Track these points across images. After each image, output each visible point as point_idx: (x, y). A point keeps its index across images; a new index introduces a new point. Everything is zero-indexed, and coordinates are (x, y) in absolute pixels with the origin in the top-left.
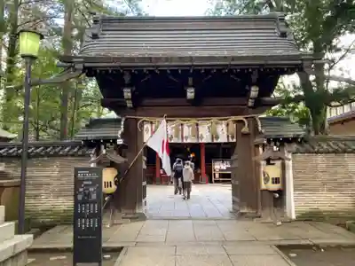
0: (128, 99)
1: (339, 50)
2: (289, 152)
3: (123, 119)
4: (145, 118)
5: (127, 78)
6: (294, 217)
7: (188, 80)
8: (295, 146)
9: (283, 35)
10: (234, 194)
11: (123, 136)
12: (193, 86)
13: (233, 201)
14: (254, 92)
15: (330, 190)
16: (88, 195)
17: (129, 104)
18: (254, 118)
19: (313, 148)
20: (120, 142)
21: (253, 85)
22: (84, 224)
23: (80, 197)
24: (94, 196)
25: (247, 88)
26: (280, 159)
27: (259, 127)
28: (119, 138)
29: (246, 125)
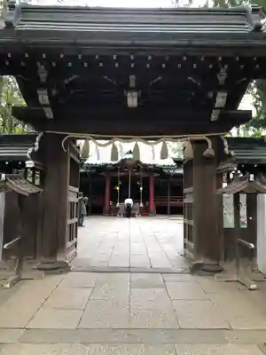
0: (46, 106)
3: (41, 134)
4: (72, 135)
5: (43, 76)
12: (136, 89)
13: (186, 245)
14: (221, 100)
17: (49, 114)
18: (218, 137)
20: (30, 164)
21: (221, 88)
25: (211, 95)
27: (226, 150)
28: (28, 159)
29: (210, 147)
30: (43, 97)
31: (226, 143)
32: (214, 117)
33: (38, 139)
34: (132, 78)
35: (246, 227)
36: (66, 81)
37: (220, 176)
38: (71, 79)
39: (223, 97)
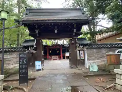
0: (37, 33)
1: (99, 19)
3: (36, 39)
4: (42, 39)
5: (37, 27)
6: (87, 67)
7: (55, 27)
8: (87, 47)
9: (83, 14)
10: (70, 61)
11: (36, 44)
12: (57, 29)
13: (70, 64)
14: (75, 31)
15: (98, 59)
16: (23, 62)
17: (38, 35)
18: (75, 39)
19: (93, 47)
20: (35, 46)
21: (75, 28)
22: (22, 71)
23: (21, 63)
24: (25, 62)
25: (73, 29)
26: (83, 50)
27: (77, 41)
29: (73, 41)
30: (37, 31)
36: (41, 28)
37: (76, 47)
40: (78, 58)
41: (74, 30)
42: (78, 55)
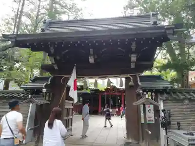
0: (54, 64)
2: (161, 99)
3: (52, 77)
4: (66, 76)
5: (52, 50)
14: (134, 58)
17: (56, 68)
20: (44, 90)
21: (133, 53)
25: (129, 56)
27: (138, 82)
28: (44, 88)
29: (132, 80)
31: (138, 79)
32: (133, 66)
33: (50, 79)
34: (91, 50)
35: (154, 122)
36: (63, 53)
38: (65, 52)
39: (134, 57)
40: (143, 121)
41: (131, 58)
42: (142, 114)
